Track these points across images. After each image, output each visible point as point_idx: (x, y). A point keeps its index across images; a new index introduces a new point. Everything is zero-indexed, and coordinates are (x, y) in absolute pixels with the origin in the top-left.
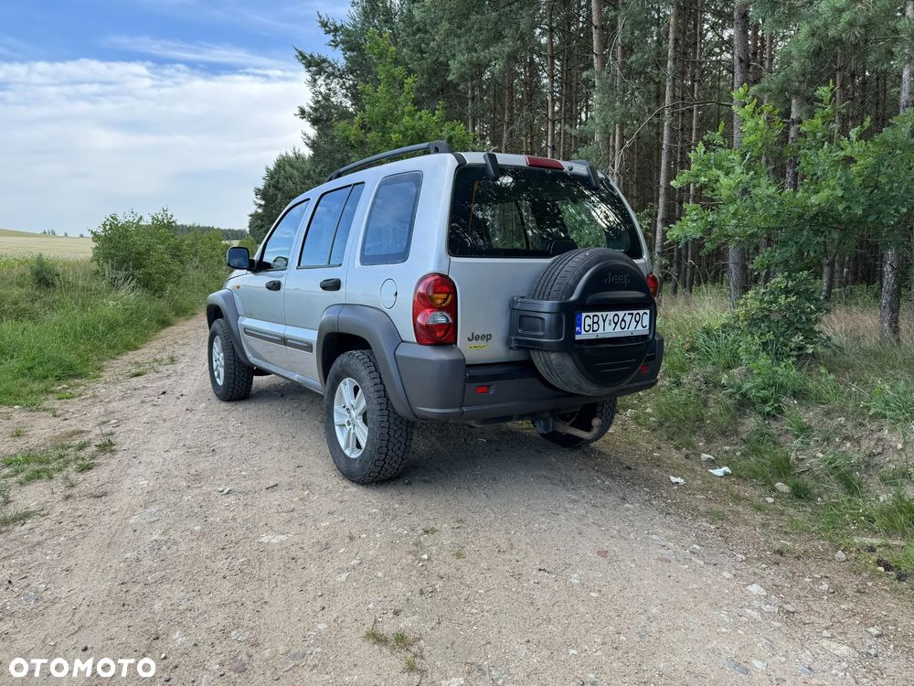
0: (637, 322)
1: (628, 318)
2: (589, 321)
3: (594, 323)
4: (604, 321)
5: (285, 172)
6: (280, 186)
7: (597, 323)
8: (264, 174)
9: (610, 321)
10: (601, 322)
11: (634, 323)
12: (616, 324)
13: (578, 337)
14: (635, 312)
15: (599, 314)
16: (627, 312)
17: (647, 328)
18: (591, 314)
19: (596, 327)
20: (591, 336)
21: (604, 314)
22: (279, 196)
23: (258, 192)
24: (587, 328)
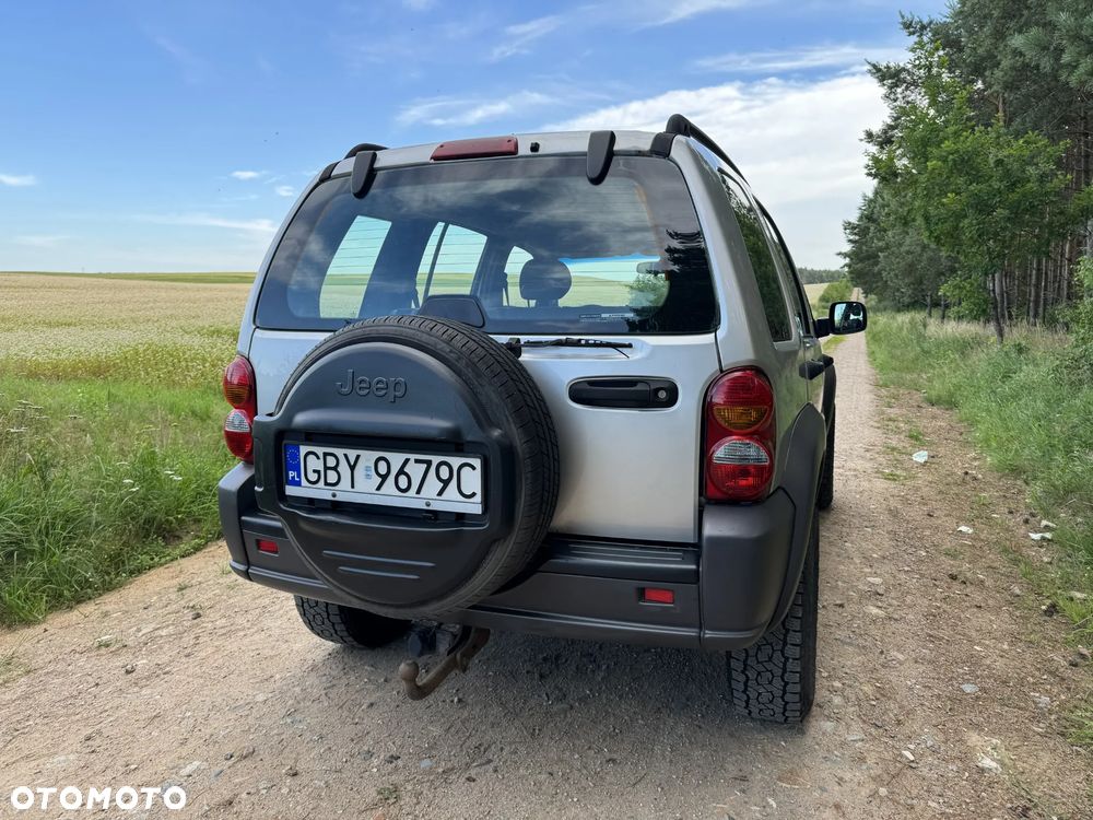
0: (446, 483)
1: (416, 471)
2: (314, 464)
3: (326, 468)
4: (352, 468)
5: (883, 199)
6: (875, 216)
7: (335, 469)
8: (860, 202)
9: (367, 468)
10: (344, 468)
11: (433, 485)
12: (384, 478)
13: (290, 490)
14: (436, 459)
15: (339, 452)
16: (413, 457)
17: (478, 498)
18: (320, 450)
19: (332, 476)
20: (321, 493)
21: (352, 454)
22: (872, 228)
23: (848, 226)
24: (313, 477)
